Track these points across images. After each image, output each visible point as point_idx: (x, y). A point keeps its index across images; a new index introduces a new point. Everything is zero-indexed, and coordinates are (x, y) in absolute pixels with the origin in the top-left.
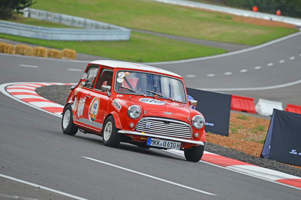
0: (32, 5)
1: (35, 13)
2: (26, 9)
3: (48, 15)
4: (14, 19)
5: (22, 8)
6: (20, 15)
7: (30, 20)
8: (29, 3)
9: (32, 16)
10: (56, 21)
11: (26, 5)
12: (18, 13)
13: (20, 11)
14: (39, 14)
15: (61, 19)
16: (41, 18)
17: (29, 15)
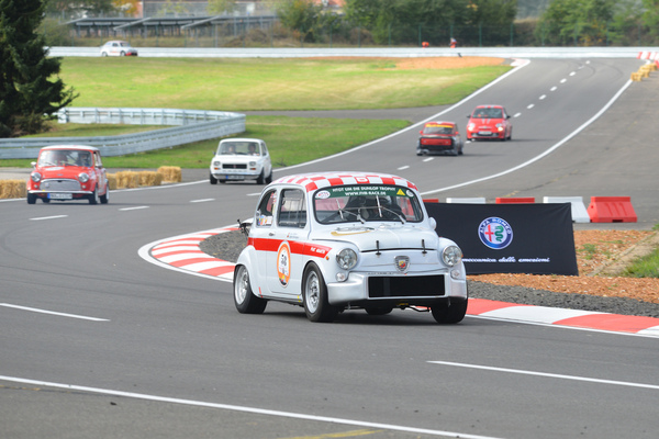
0: (74, 101)
1: (77, 114)
2: (63, 110)
3: (99, 113)
4: (47, 129)
5: (56, 109)
6: (54, 121)
7: (72, 127)
8: (67, 98)
9: (73, 119)
10: (116, 121)
11: (63, 102)
12: (52, 118)
13: (54, 114)
14: (85, 114)
15: (122, 116)
16: (88, 121)
17: (68, 120)
